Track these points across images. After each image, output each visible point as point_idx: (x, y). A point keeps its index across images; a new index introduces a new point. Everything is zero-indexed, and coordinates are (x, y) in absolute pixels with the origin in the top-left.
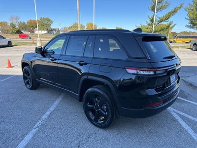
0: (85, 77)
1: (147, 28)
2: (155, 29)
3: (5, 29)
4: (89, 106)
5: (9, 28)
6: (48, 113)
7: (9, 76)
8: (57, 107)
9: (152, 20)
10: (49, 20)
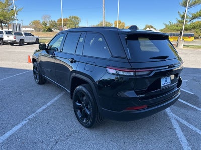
0: (73, 75)
1: (177, 26)
2: (186, 27)
3: (38, 27)
4: (78, 104)
5: (41, 27)
6: (44, 108)
7: (26, 71)
8: (54, 102)
9: (183, 17)
10: (77, 19)
